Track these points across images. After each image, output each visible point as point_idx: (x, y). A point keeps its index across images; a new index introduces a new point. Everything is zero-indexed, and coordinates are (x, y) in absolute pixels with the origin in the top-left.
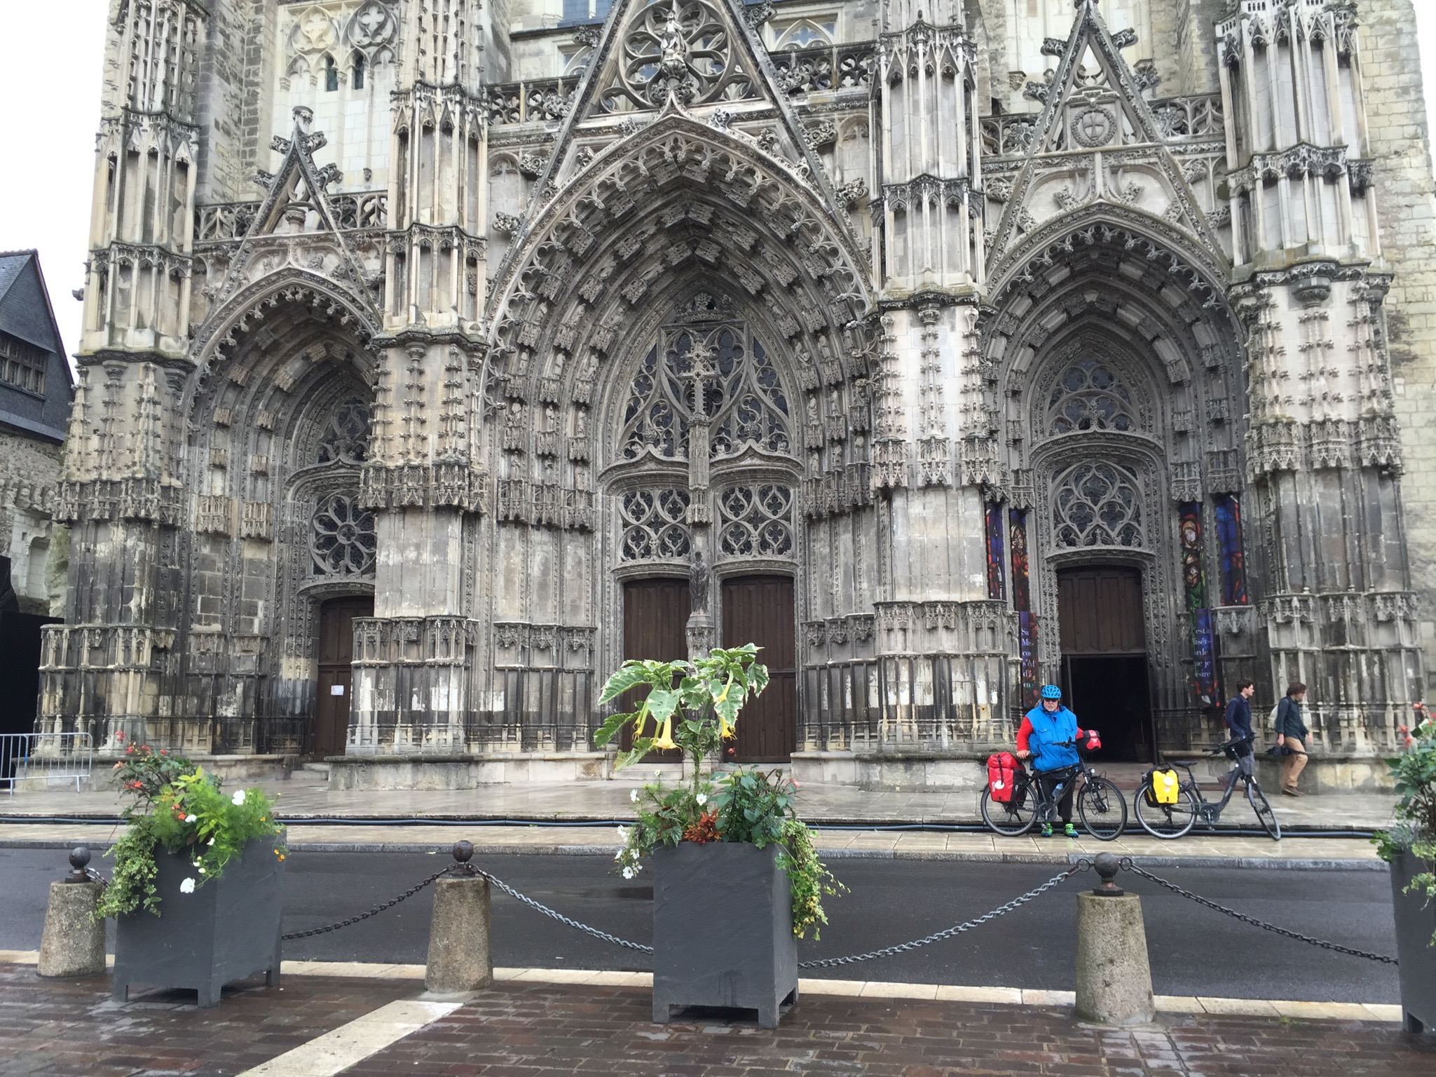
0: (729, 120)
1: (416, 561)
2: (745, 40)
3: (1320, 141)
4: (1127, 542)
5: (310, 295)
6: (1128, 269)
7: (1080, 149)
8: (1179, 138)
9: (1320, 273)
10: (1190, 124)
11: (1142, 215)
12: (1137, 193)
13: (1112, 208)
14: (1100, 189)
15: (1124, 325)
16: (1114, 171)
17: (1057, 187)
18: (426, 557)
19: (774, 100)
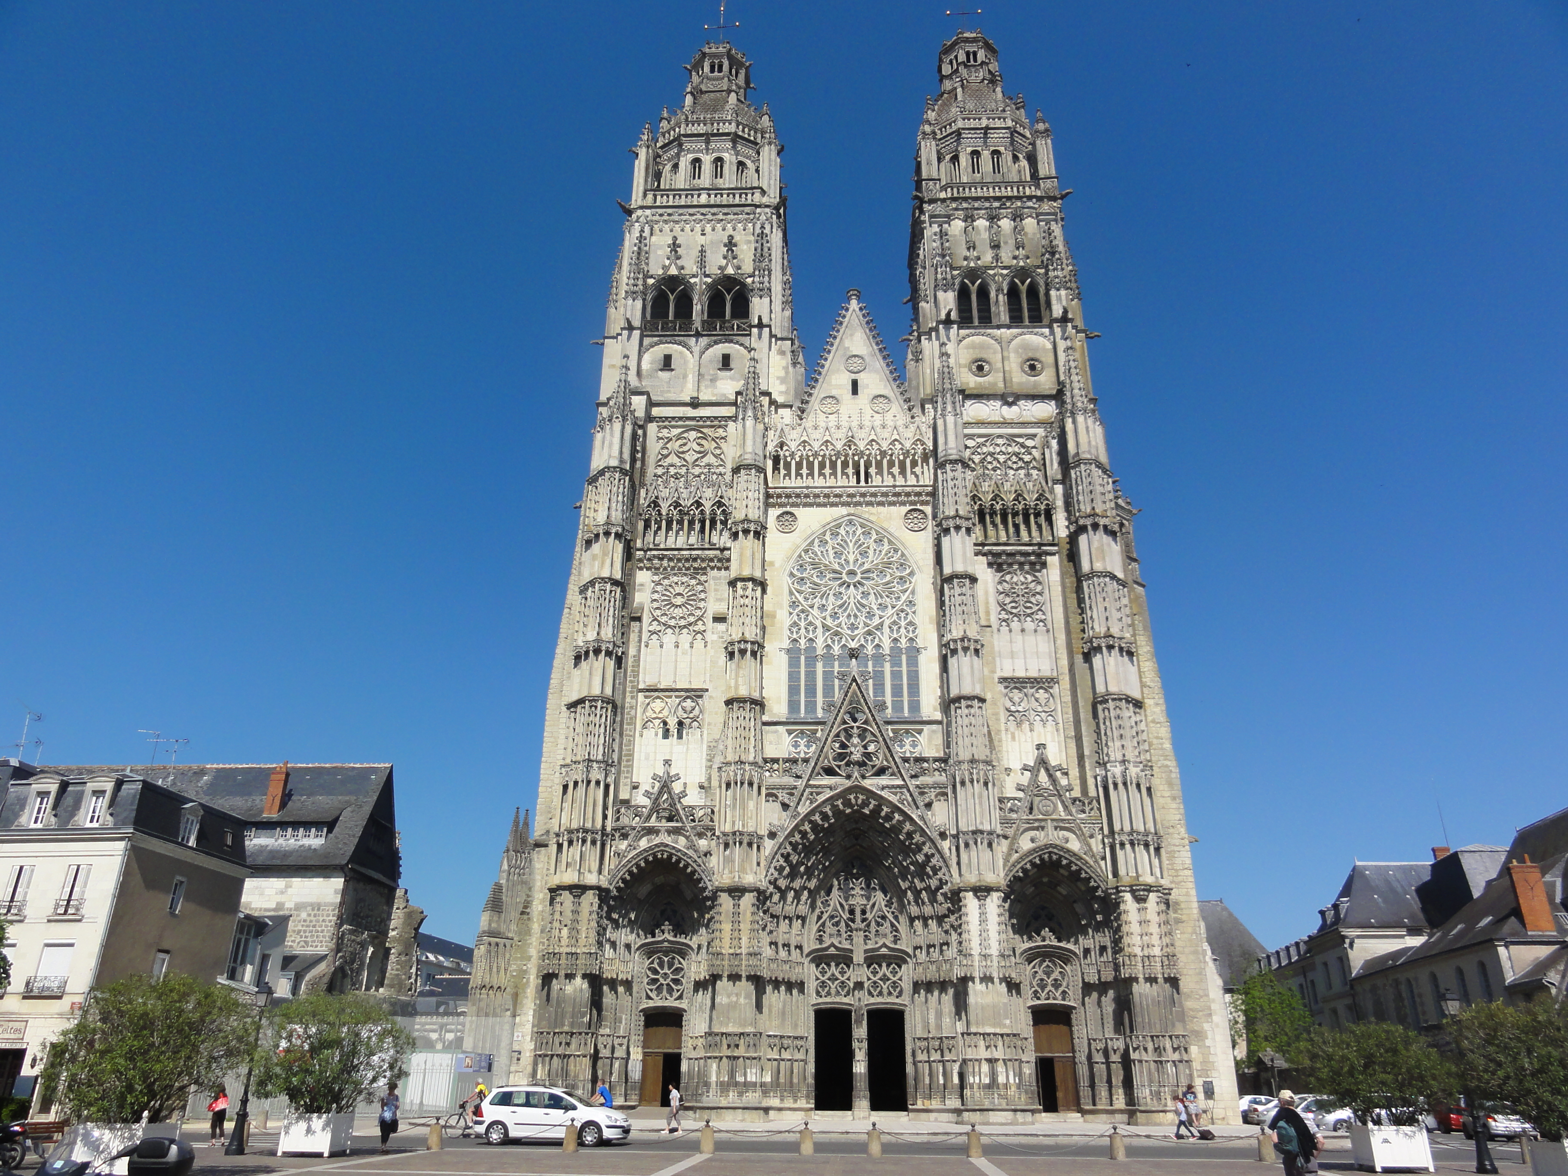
0: (883, 788)
1: (736, 1002)
2: (890, 751)
3: (1142, 829)
4: (1064, 999)
5: (670, 856)
6: (1062, 871)
7: (1041, 817)
8: (1083, 816)
9: (1144, 890)
10: (1087, 809)
11: (1068, 851)
12: (1067, 841)
13: (1056, 846)
14: (1051, 837)
15: (1060, 893)
16: (1056, 828)
17: (1032, 833)
18: (742, 1000)
19: (904, 780)
